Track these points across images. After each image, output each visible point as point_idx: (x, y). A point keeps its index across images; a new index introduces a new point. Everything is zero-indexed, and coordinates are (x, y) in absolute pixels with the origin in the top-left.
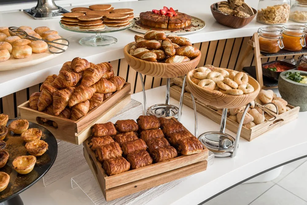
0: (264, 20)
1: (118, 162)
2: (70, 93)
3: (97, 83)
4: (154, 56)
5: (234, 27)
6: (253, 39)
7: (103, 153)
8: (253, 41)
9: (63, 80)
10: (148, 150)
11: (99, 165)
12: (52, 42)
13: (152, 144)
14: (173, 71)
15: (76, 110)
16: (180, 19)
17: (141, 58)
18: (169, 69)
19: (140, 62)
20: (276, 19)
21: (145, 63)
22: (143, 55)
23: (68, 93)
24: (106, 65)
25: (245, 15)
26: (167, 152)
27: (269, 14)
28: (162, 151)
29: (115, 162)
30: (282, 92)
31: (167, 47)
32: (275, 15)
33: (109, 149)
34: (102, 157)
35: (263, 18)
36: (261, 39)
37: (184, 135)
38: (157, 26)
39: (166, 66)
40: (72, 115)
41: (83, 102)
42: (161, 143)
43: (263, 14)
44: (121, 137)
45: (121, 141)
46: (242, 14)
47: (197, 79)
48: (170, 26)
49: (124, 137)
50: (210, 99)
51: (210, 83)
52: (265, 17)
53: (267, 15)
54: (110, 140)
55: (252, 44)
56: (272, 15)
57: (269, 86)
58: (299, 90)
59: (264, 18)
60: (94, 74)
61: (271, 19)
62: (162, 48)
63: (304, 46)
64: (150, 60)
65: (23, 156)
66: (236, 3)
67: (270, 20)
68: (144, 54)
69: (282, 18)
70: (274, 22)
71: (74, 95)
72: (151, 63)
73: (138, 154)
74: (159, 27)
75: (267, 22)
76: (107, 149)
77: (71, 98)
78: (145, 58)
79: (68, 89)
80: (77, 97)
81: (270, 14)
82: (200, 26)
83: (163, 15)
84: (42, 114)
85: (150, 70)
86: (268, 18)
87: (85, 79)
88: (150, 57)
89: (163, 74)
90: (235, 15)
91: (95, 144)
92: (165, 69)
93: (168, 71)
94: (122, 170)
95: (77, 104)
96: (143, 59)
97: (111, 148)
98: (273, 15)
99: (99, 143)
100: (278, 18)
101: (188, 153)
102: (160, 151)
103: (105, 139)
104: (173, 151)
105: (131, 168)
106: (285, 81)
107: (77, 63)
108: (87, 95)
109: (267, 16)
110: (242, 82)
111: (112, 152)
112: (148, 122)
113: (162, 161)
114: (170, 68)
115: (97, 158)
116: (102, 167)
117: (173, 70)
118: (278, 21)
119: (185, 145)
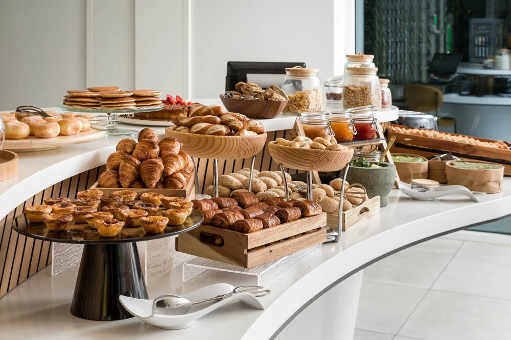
0: (295, 109)
1: (251, 220)
4: (223, 128)
5: (265, 117)
6: (295, 128)
7: (228, 217)
9: (148, 148)
14: (247, 146)
15: (174, 179)
17: (206, 132)
18: (243, 143)
19: (207, 138)
20: (310, 107)
21: (214, 138)
22: (209, 130)
25: (281, 98)
26: (293, 210)
27: (300, 101)
28: (288, 210)
29: (248, 220)
31: (231, 120)
32: (308, 102)
34: (228, 221)
35: (293, 108)
39: (241, 139)
43: (293, 102)
46: (277, 97)
50: (312, 159)
52: (296, 105)
53: (298, 102)
56: (305, 102)
59: (294, 106)
60: (175, 144)
61: (304, 107)
63: (355, 134)
64: (219, 133)
66: (253, 91)
67: (304, 109)
68: (209, 128)
69: (316, 105)
70: (309, 110)
72: (220, 137)
75: (299, 112)
78: (211, 132)
80: (174, 164)
81: (302, 101)
85: (220, 146)
86: (300, 106)
88: (219, 130)
89: (236, 151)
90: (269, 99)
91: (208, 214)
92: (238, 143)
93: (242, 146)
95: (175, 173)
96: (210, 134)
98: (307, 101)
100: (312, 106)
101: (311, 213)
102: (286, 210)
104: (298, 209)
105: (265, 226)
108: (178, 165)
109: (299, 104)
113: (289, 221)
114: (244, 141)
117: (247, 144)
119: (305, 205)
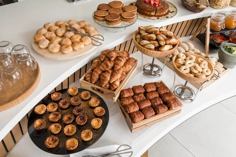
1: (139, 115)
2: (110, 75)
3: (123, 66)
4: (153, 47)
6: (206, 21)
7: (130, 110)
8: (206, 23)
10: (152, 106)
11: (128, 116)
12: (93, 37)
13: (154, 103)
15: (113, 85)
16: (163, 9)
19: (144, 49)
21: (147, 51)
23: (109, 75)
24: (126, 53)
26: (163, 109)
28: (160, 109)
29: (137, 116)
30: (220, 58)
31: (160, 40)
33: (133, 107)
36: (212, 22)
37: (170, 97)
38: (148, 13)
39: (160, 53)
40: (111, 87)
41: (117, 80)
42: (159, 101)
44: (137, 98)
45: (137, 100)
46: (202, 6)
47: (179, 63)
48: (157, 14)
49: (139, 97)
51: (187, 68)
52: (214, 4)
54: (132, 100)
55: (206, 25)
57: (212, 51)
58: (231, 59)
60: (122, 62)
61: (218, 6)
62: (157, 40)
65: (95, 119)
69: (225, 5)
70: (220, 7)
71: (112, 76)
72: (151, 51)
73: (148, 110)
74: (150, 14)
75: (215, 7)
76: (132, 107)
77: (111, 79)
78: (148, 47)
79: (109, 72)
80: (114, 78)
81: (218, 2)
82: (174, 11)
83: (152, 5)
84: (94, 86)
85: (150, 54)
87: (117, 65)
88: (151, 48)
89: (157, 56)
90: (198, 7)
91: (124, 103)
94: (141, 120)
95: (114, 82)
97: (134, 106)
98: (220, 3)
99: (126, 102)
100: (222, 5)
102: (159, 109)
103: (129, 100)
104: (166, 108)
105: (145, 118)
106: (223, 52)
107: (111, 55)
108: (119, 76)
109: (216, 4)
110: (204, 66)
111: (134, 109)
112: (150, 88)
113: (160, 113)
115: (127, 112)
116: (130, 117)
117: (163, 55)
118: (223, 7)
119: (172, 105)
